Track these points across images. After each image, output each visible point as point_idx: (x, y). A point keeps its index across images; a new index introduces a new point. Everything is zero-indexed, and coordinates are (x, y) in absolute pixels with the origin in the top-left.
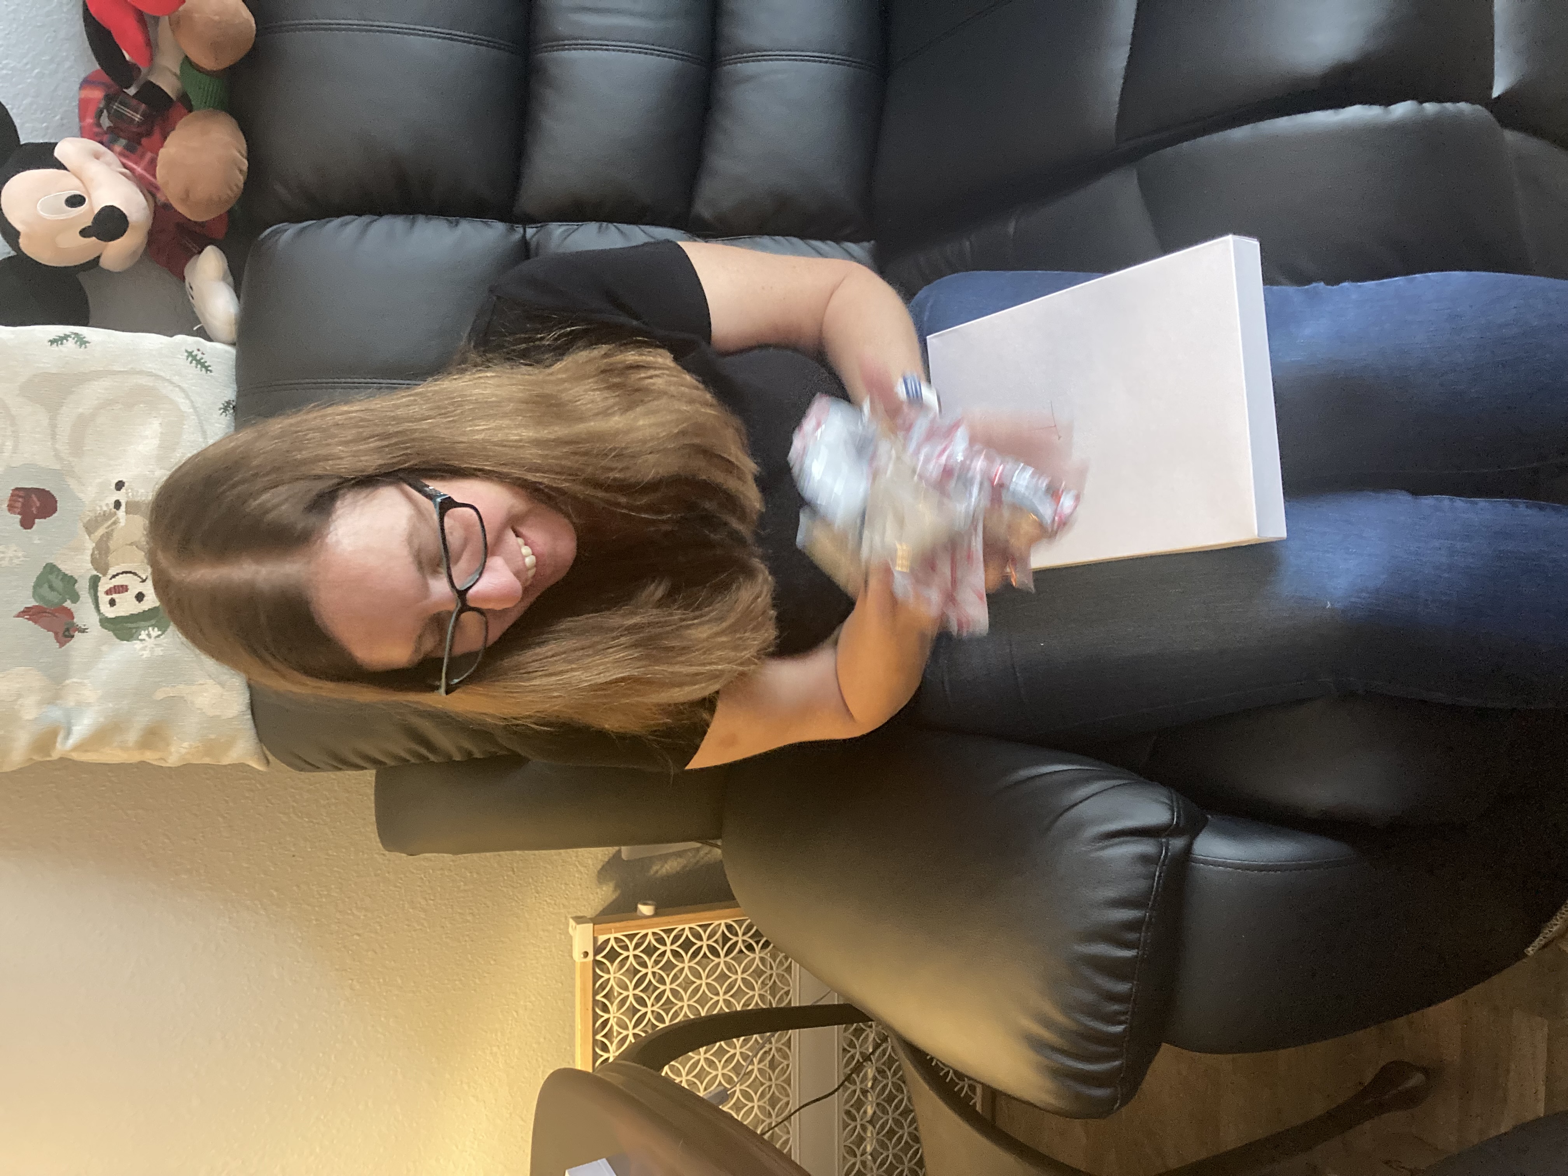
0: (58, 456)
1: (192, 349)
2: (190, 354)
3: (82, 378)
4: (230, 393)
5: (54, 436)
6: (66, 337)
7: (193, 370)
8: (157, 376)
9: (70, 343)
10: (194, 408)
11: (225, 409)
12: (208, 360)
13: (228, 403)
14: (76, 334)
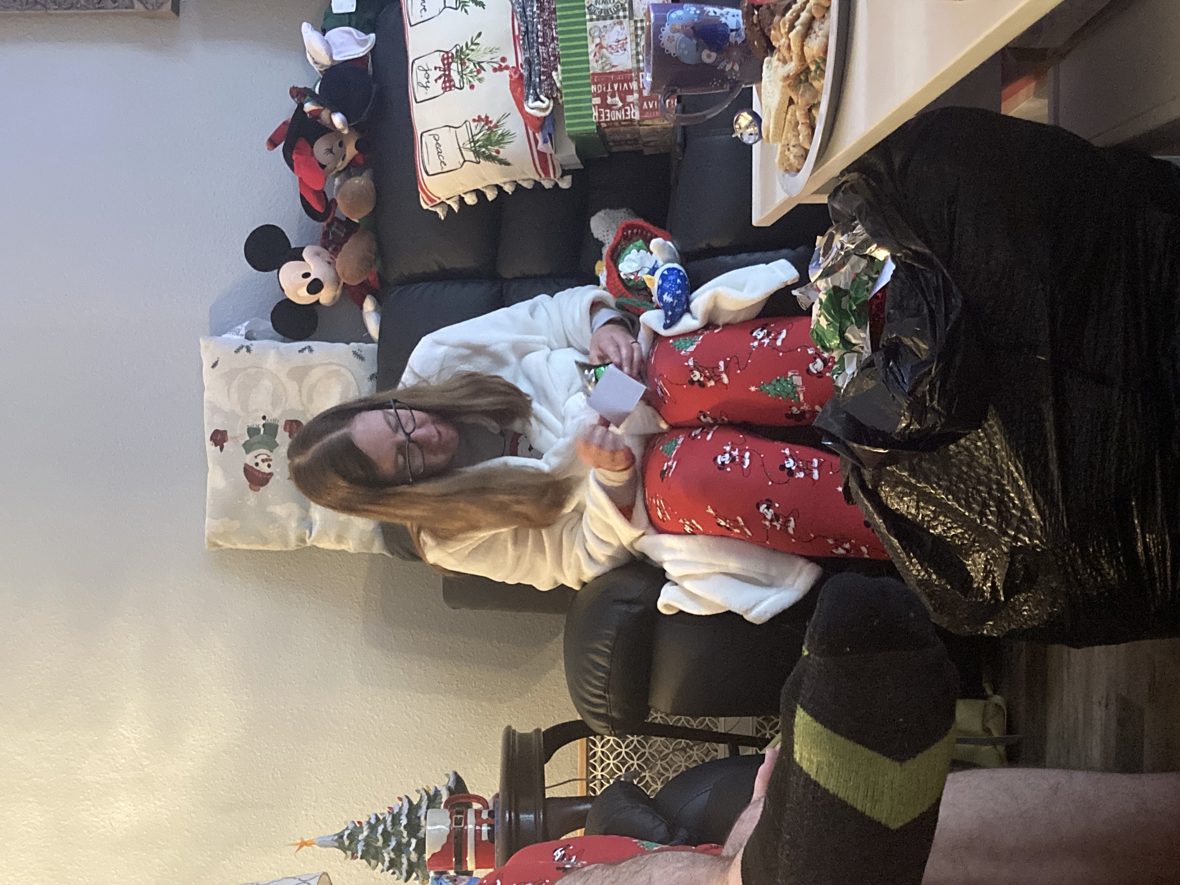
0: (302, 404)
1: (356, 349)
2: (355, 353)
3: (311, 367)
4: (375, 370)
5: (300, 395)
6: (304, 349)
7: (356, 360)
8: (340, 365)
9: (307, 351)
10: (355, 379)
11: (371, 378)
12: (363, 354)
13: (373, 375)
14: (309, 347)
